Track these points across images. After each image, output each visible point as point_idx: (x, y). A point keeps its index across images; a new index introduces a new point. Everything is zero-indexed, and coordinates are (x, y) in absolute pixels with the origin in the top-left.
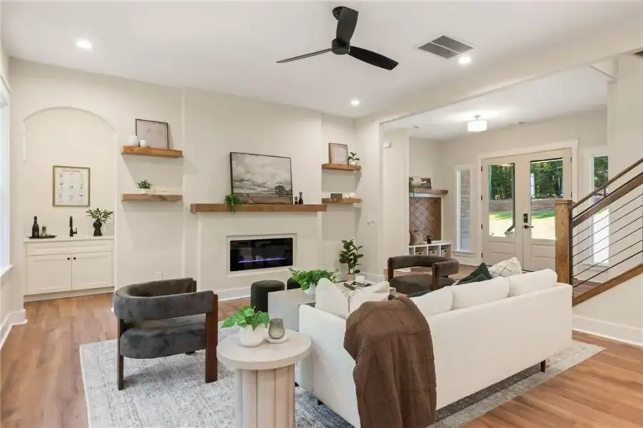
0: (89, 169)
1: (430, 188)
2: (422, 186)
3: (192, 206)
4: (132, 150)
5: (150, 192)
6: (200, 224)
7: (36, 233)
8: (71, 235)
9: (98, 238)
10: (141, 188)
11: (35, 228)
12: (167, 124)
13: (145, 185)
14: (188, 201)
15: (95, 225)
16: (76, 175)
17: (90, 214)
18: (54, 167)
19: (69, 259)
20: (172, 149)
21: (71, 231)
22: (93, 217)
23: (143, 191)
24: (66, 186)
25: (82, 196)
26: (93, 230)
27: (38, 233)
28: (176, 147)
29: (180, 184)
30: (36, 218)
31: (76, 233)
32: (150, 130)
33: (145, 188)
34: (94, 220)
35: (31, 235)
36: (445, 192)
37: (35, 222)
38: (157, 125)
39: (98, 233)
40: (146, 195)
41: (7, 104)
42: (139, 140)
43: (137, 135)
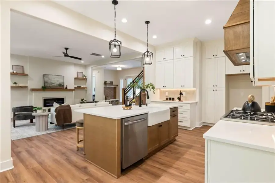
1: (113, 84)
2: (110, 84)
3: (31, 89)
5: (17, 85)
6: (33, 94)
12: (23, 66)
13: (15, 83)
14: (30, 88)
20: (24, 73)
23: (15, 85)
28: (26, 73)
29: (27, 83)
32: (17, 68)
33: (16, 84)
36: (117, 85)
38: (19, 67)
42: (13, 71)
43: (12, 69)
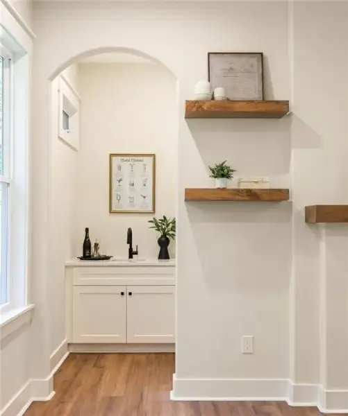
0: (154, 156)
3: (308, 209)
4: (200, 107)
5: (232, 184)
6: (323, 245)
7: (88, 252)
8: (131, 257)
9: (164, 262)
10: (215, 177)
11: (87, 245)
12: (262, 54)
13: (222, 172)
14: (301, 200)
15: (160, 242)
16: (139, 165)
17: (153, 225)
18: (112, 155)
19: (122, 294)
20: (270, 99)
21: (131, 249)
22: (158, 230)
23: (219, 183)
24: (126, 183)
25: (144, 197)
26: (158, 249)
27: (90, 251)
28: (278, 94)
29: (285, 167)
30: (87, 230)
31: (136, 253)
32: (232, 69)
33: (223, 176)
34: (160, 234)
35: (81, 255)
37: (87, 237)
38: (244, 59)
39: (164, 255)
40: (224, 189)
41: (26, 53)
42: (211, 88)
43: (209, 81)
